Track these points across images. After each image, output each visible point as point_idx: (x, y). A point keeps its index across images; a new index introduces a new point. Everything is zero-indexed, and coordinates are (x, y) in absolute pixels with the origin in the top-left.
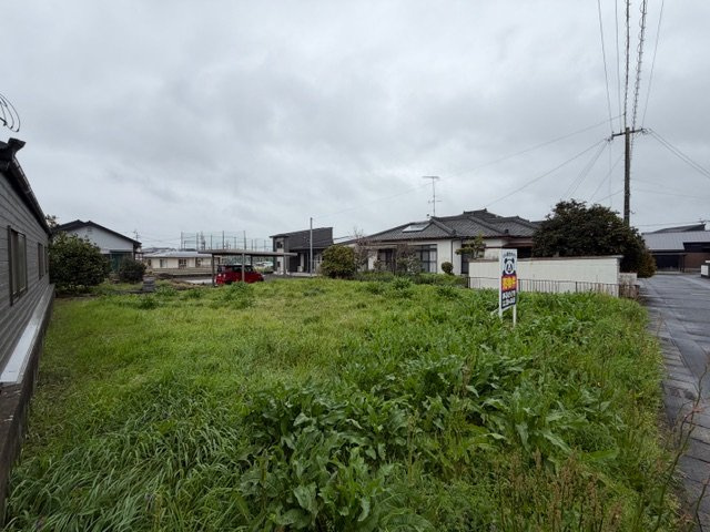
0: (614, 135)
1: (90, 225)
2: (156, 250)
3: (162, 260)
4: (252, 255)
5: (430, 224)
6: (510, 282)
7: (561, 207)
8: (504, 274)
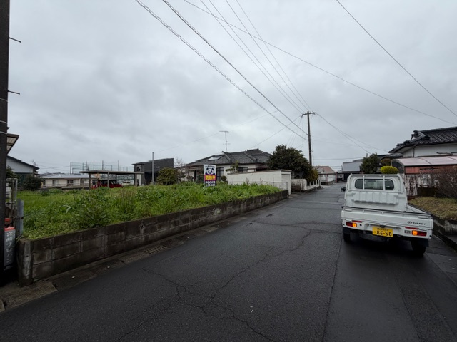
3: (54, 180)
4: (117, 174)
5: (223, 156)
6: (211, 178)
7: (278, 148)
8: (206, 174)
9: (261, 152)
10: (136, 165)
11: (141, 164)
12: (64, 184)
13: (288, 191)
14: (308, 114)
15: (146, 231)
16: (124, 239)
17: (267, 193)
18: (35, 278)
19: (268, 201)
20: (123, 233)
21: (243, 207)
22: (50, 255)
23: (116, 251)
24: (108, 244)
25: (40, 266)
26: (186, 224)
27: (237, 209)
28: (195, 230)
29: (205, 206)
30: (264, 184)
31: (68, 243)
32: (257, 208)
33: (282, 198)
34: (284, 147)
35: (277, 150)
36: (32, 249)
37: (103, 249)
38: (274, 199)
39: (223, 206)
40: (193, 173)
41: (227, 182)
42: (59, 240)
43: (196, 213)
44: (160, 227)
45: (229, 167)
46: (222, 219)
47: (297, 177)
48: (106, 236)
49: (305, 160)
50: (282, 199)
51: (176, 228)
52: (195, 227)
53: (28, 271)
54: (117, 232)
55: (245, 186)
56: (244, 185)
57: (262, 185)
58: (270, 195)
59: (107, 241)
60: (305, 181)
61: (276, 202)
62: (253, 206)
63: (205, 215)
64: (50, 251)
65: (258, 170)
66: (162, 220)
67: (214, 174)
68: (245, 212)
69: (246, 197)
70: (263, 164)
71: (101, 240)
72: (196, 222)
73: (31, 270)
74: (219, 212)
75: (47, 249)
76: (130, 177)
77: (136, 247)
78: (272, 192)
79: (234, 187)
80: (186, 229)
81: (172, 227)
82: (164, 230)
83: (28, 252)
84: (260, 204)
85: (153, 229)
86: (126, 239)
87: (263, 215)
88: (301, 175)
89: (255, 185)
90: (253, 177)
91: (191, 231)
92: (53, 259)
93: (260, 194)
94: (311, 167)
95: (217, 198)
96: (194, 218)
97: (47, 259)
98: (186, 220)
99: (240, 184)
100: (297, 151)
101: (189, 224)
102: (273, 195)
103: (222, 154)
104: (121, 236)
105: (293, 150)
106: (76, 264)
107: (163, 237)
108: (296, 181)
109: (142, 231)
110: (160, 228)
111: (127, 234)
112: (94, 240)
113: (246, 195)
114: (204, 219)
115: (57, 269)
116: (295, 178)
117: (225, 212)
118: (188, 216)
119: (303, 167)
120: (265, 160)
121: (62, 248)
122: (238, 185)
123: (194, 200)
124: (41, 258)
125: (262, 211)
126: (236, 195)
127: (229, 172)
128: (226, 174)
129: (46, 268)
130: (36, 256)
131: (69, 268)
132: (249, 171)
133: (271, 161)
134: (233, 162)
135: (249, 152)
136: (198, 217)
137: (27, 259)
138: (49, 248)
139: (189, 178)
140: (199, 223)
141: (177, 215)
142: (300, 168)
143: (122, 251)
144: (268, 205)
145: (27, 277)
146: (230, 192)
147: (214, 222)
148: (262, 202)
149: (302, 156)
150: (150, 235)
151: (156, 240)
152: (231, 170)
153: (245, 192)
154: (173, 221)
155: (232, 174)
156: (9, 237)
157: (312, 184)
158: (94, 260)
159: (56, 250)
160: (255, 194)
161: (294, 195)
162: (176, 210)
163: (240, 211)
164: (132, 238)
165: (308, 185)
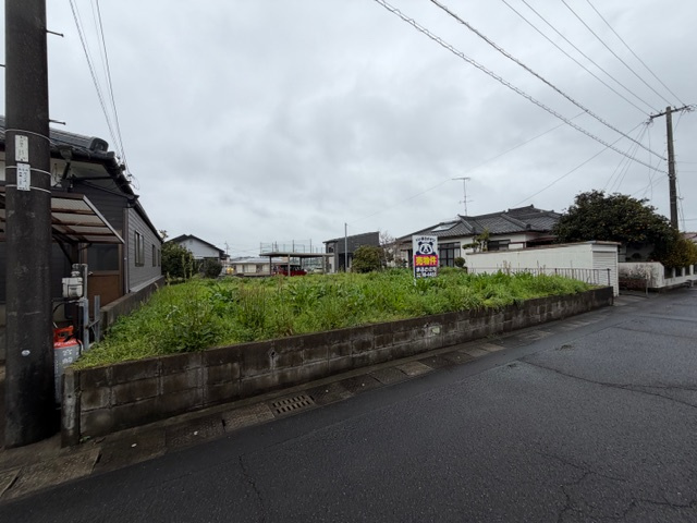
0: (652, 117)
1: (191, 237)
2: (241, 258)
3: (244, 265)
4: (302, 256)
5: (459, 222)
6: (427, 261)
7: (582, 199)
8: (418, 254)
9: (538, 211)
10: (327, 243)
11: (334, 241)
12: (252, 270)
13: (610, 289)
14: (669, 112)
15: (280, 363)
16: (238, 376)
17: (556, 292)
18: (85, 434)
19: (558, 309)
20: (236, 365)
21: (496, 322)
22: (107, 397)
23: (224, 397)
24: (208, 383)
25: (91, 415)
26: (365, 353)
27: (481, 326)
28: (385, 365)
29: (407, 317)
30: (548, 273)
31: (137, 377)
32: (529, 325)
33: (596, 304)
34: (596, 196)
35: (577, 203)
36: (77, 384)
37: (200, 391)
38: (574, 306)
39: (447, 318)
40: (407, 253)
41: (466, 268)
42: (122, 372)
43: (385, 332)
44: (310, 356)
45: (470, 241)
46: (445, 346)
47: (636, 258)
48: (206, 369)
49: (660, 220)
50: (594, 308)
51: (343, 361)
52: (382, 360)
53: (72, 422)
54: (225, 363)
55: (501, 278)
56: (500, 275)
57: (543, 277)
58: (562, 298)
59: (206, 378)
60: (659, 268)
61: (580, 313)
62: (520, 319)
63: (405, 337)
64: (108, 390)
65: (530, 245)
66: (313, 343)
67: (434, 254)
68: (500, 333)
69: (502, 301)
70: (545, 232)
71: (197, 375)
72: (385, 349)
73: (77, 420)
74: (437, 330)
75: (101, 385)
76: (320, 260)
77: (262, 391)
78: (569, 290)
79: (476, 279)
80: (365, 363)
81: (335, 358)
82: (318, 363)
83: (70, 390)
84: (538, 317)
85: (295, 361)
86: (242, 376)
87: (547, 345)
88: (644, 252)
89: (524, 276)
90: (520, 260)
91: (374, 368)
92: (114, 403)
93: (537, 296)
94: (676, 234)
95: (435, 301)
96: (381, 342)
97: (103, 402)
98: (364, 346)
99: (490, 272)
100: (633, 201)
101: (371, 353)
102: (570, 297)
103: (458, 219)
104: (233, 370)
105: (624, 199)
106: (153, 415)
107: (315, 377)
108: (631, 267)
109: (273, 362)
110: (310, 358)
111: (244, 366)
112: (183, 375)
113: (502, 296)
114: (403, 344)
115: (120, 422)
116: (628, 260)
117: (452, 332)
118: (368, 337)
119: (651, 233)
120: (548, 225)
121: (127, 385)
122: (485, 275)
123: (385, 305)
124: (93, 400)
125: (543, 334)
126: (478, 296)
127: (471, 250)
128: (463, 253)
129: (102, 419)
130: (85, 396)
131: (141, 421)
132: (511, 246)
133: (563, 226)
134: (478, 232)
135: (512, 212)
136: (389, 341)
137: (70, 402)
138: (106, 385)
139: (399, 261)
140: (392, 351)
141: (344, 335)
142: (642, 236)
143: (236, 397)
144: (558, 319)
145: (71, 432)
146: (464, 289)
147: (426, 351)
148: (542, 312)
149: (649, 210)
150: (289, 372)
151: (301, 381)
152: (473, 246)
153: (501, 290)
154: (336, 345)
155: (475, 253)
156: (67, 357)
157: (679, 274)
158: (183, 410)
159: (117, 388)
160: (525, 296)
161: (626, 298)
162: (343, 324)
163: (487, 330)
164: (253, 375)
165: (668, 274)
